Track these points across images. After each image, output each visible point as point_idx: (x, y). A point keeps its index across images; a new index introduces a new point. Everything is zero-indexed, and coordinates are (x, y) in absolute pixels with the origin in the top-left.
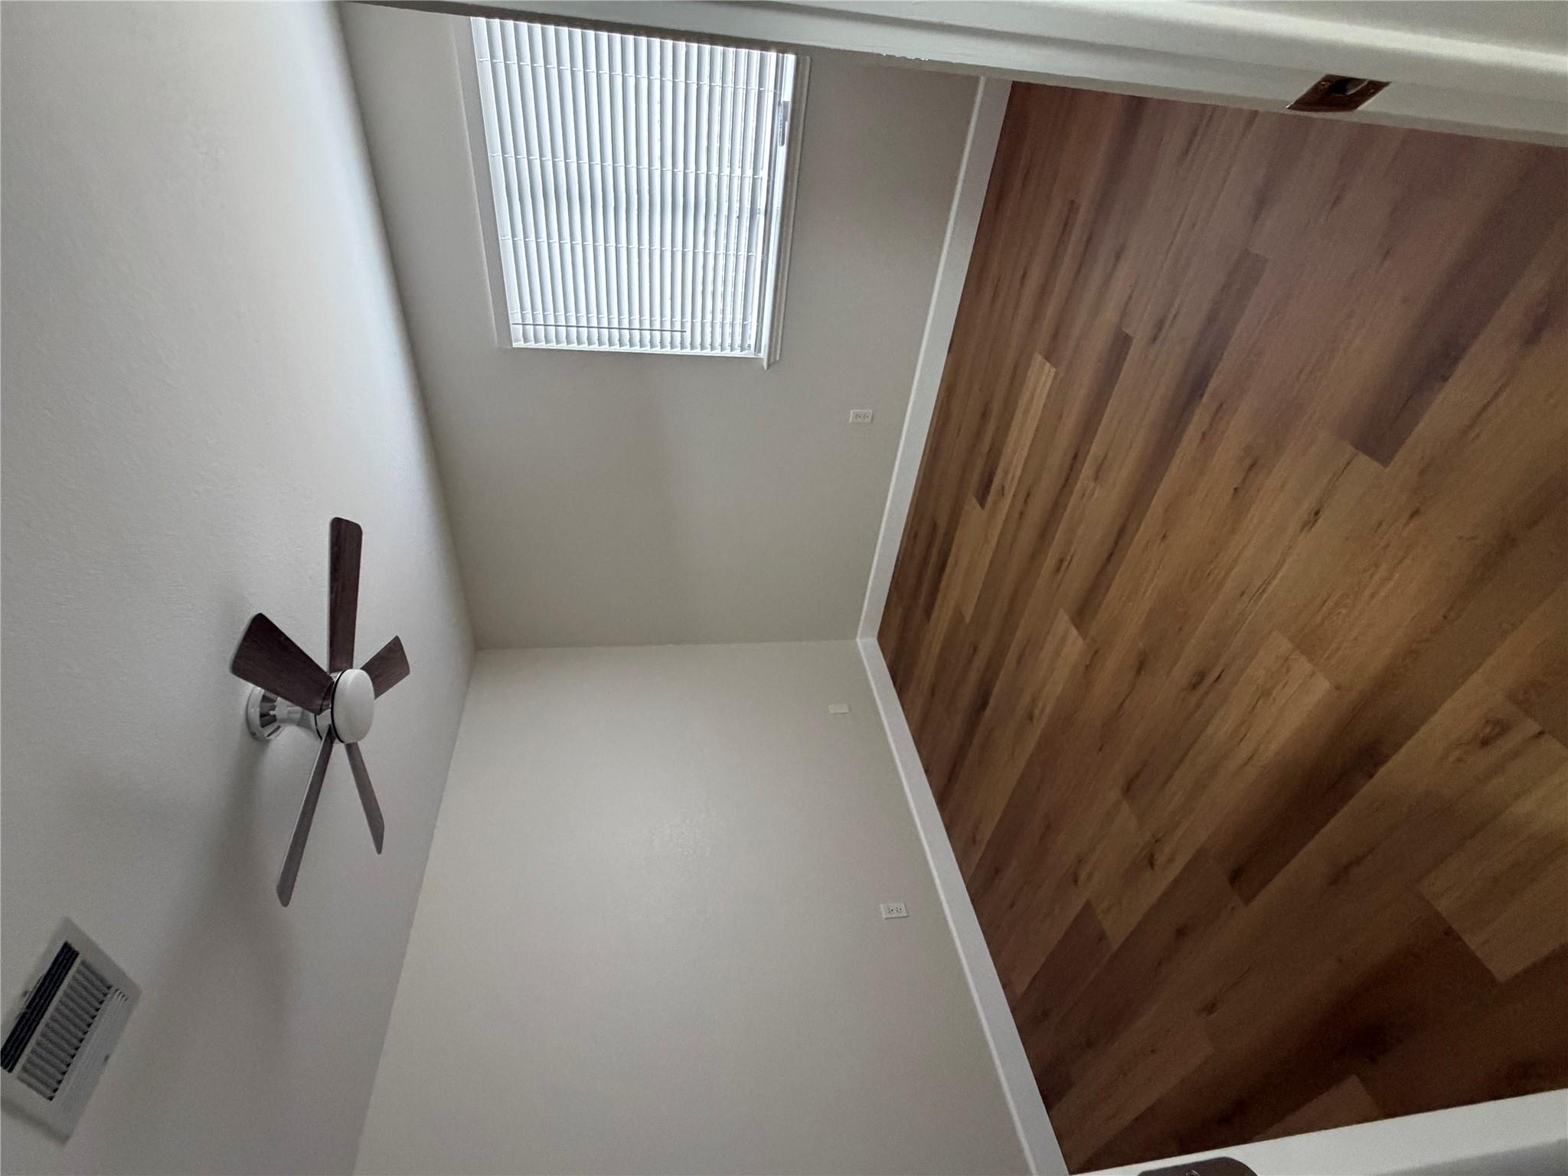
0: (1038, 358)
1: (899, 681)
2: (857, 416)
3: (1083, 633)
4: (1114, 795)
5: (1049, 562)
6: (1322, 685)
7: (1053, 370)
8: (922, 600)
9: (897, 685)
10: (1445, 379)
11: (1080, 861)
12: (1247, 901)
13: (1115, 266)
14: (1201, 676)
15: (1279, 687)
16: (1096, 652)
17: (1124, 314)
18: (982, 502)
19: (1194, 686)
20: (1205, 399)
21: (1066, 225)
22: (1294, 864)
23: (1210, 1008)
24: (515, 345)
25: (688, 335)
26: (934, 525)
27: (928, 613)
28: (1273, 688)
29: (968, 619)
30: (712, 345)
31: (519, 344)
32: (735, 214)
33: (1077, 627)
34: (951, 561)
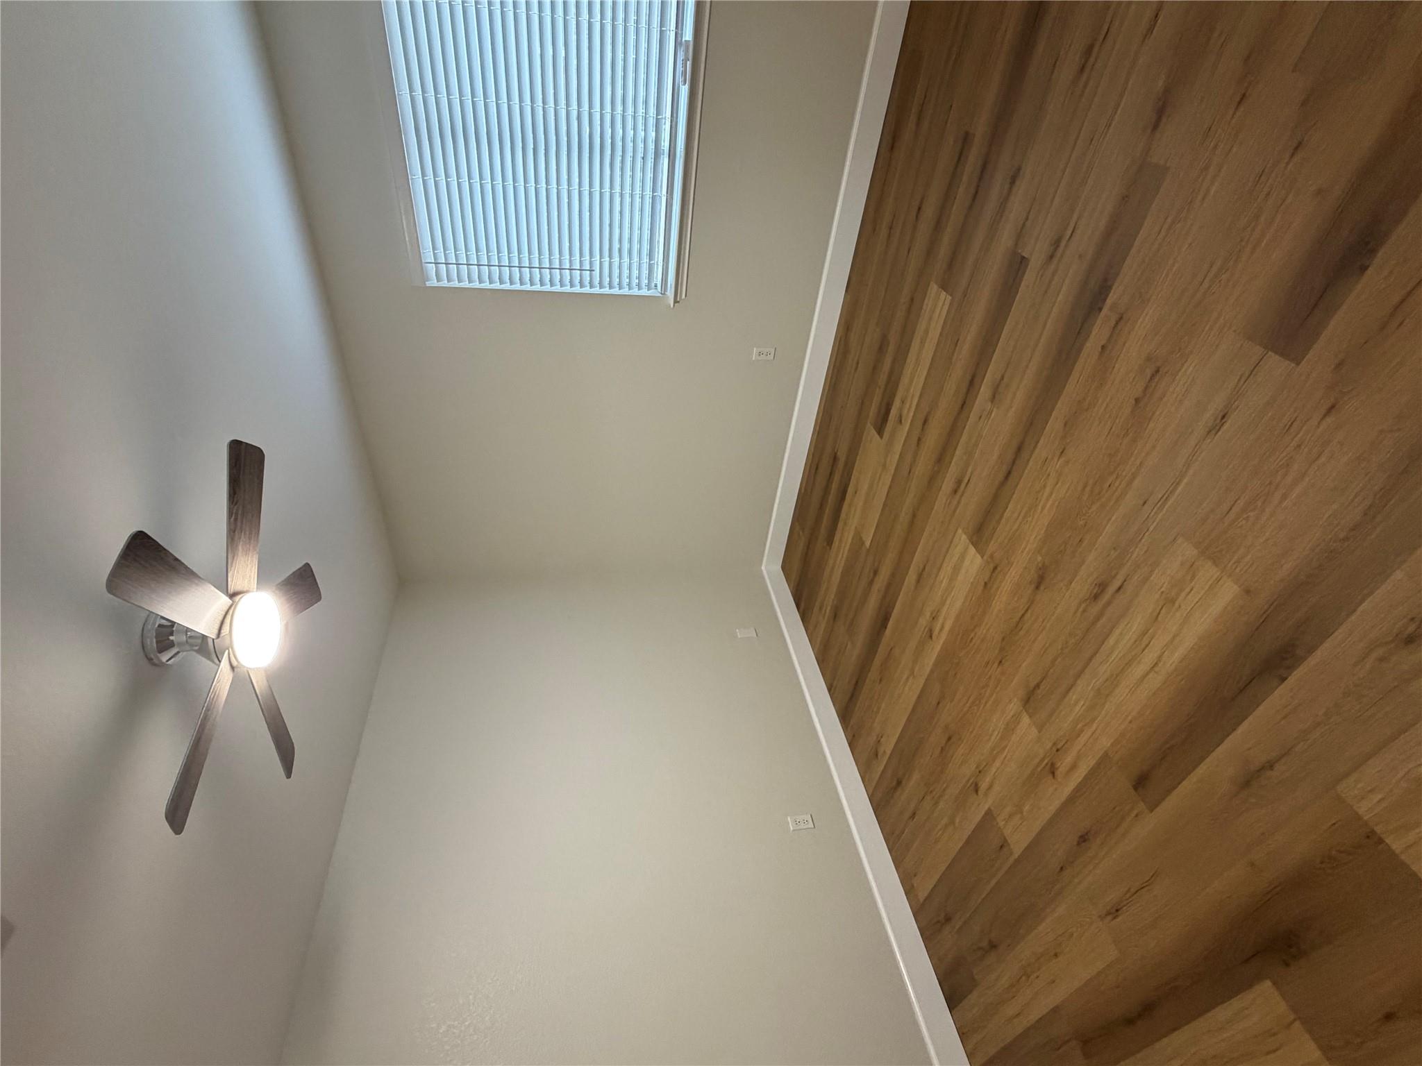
0: (934, 288)
1: (802, 605)
2: (760, 354)
3: (981, 552)
4: (1014, 706)
5: (947, 485)
6: (1229, 591)
7: (949, 298)
8: (823, 531)
9: (801, 610)
10: (1364, 269)
11: (980, 772)
12: (1152, 807)
13: (1010, 189)
14: (1102, 587)
15: (1183, 594)
16: (995, 568)
17: (1019, 236)
18: (880, 432)
19: (1096, 597)
20: (1105, 310)
21: (961, 157)
22: (1202, 770)
23: (1115, 912)
24: (428, 284)
25: (597, 273)
26: (835, 459)
27: (830, 541)
28: (1178, 595)
29: (868, 544)
30: (620, 284)
31: (433, 282)
32: (640, 155)
33: (975, 544)
34: (850, 490)
